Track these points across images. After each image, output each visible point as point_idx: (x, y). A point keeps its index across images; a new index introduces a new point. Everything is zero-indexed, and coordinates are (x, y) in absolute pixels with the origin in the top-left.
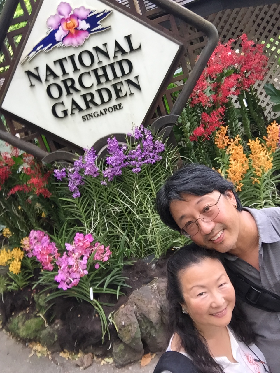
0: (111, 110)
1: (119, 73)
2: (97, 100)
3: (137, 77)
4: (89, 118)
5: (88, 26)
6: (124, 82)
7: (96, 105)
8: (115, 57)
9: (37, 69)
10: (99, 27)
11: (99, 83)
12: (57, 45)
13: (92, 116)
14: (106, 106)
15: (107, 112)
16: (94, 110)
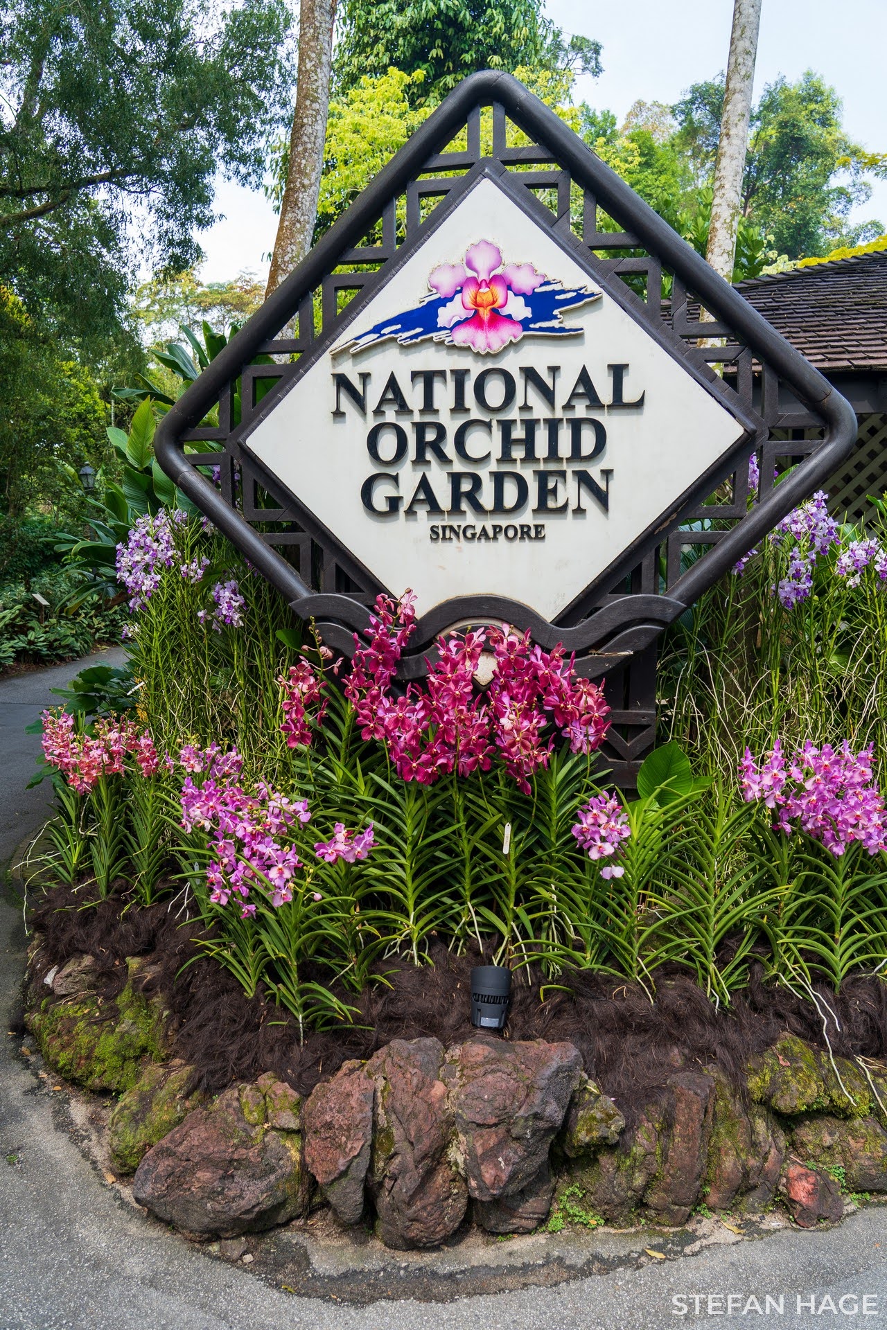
0: (511, 533)
1: (565, 449)
2: (487, 498)
3: (607, 473)
5: (527, 313)
6: (569, 475)
7: (478, 508)
8: (568, 407)
9: (365, 377)
10: (554, 324)
11: (506, 457)
12: (435, 336)
13: (457, 534)
15: (501, 537)
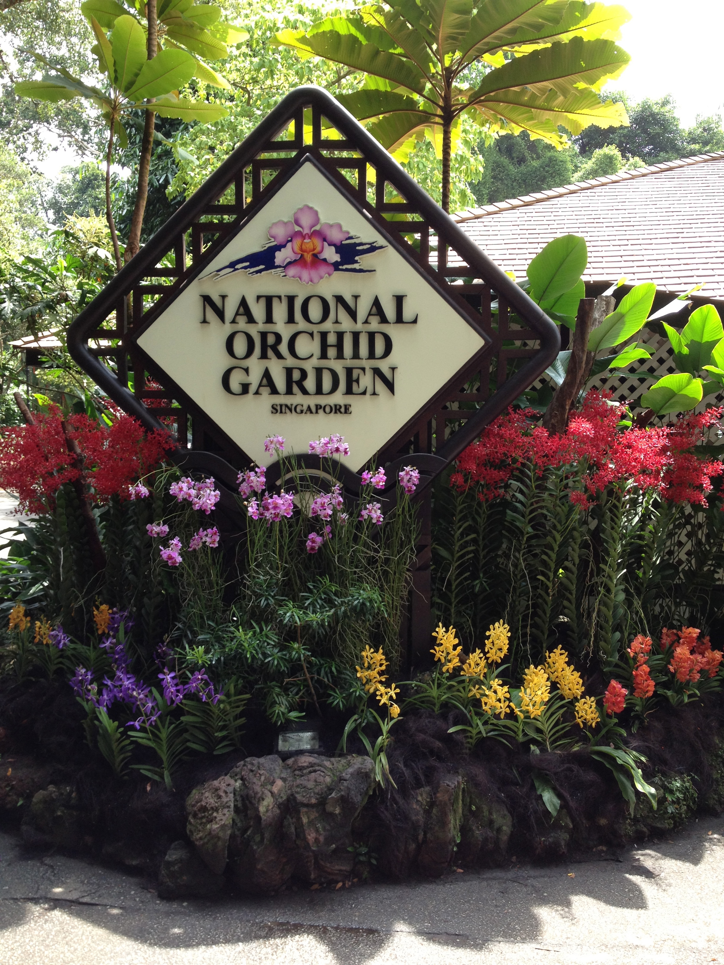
0: (328, 409)
1: (364, 351)
2: (310, 384)
3: (393, 369)
4: (283, 410)
5: (337, 258)
6: (368, 371)
7: (305, 392)
8: (366, 322)
10: (356, 266)
11: (324, 356)
12: (274, 271)
13: (291, 410)
14: (322, 400)
15: (321, 411)
16: (298, 399)
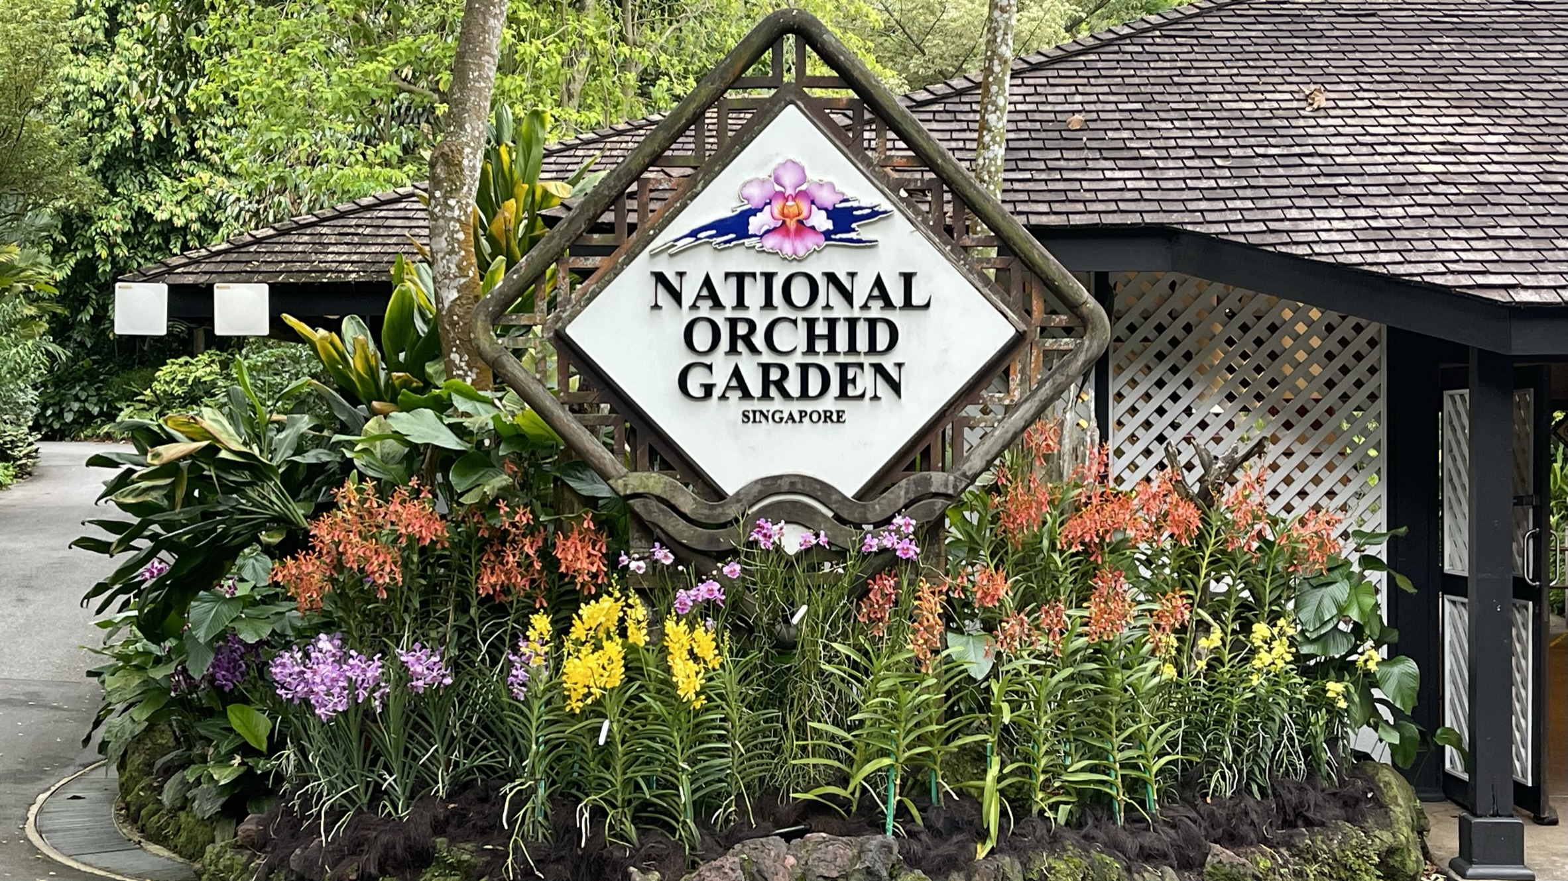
0: (815, 417)
1: (862, 344)
2: (793, 385)
3: (899, 366)
4: (758, 419)
5: (829, 225)
6: (866, 367)
7: (785, 395)
8: (865, 307)
9: (681, 275)
10: (853, 235)
11: (811, 350)
12: (747, 242)
13: (767, 418)
14: (808, 406)
15: (806, 420)
16: (777, 403)
